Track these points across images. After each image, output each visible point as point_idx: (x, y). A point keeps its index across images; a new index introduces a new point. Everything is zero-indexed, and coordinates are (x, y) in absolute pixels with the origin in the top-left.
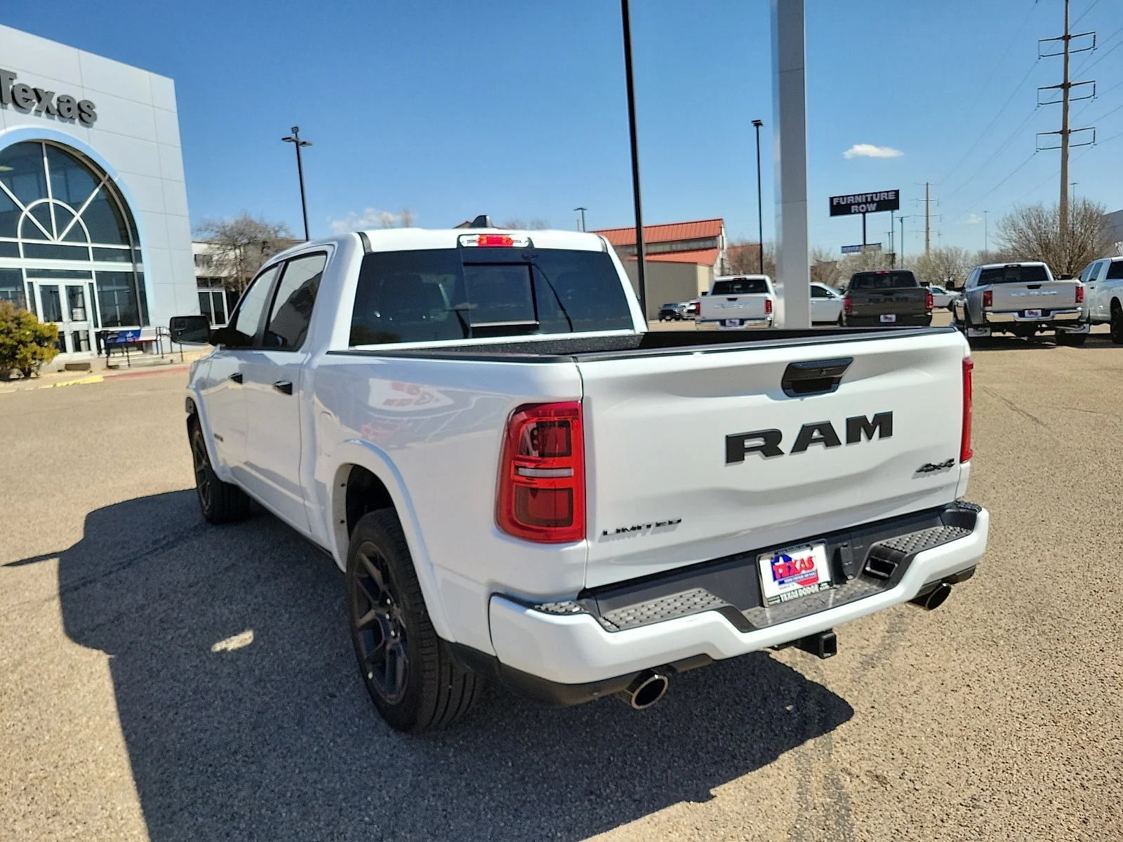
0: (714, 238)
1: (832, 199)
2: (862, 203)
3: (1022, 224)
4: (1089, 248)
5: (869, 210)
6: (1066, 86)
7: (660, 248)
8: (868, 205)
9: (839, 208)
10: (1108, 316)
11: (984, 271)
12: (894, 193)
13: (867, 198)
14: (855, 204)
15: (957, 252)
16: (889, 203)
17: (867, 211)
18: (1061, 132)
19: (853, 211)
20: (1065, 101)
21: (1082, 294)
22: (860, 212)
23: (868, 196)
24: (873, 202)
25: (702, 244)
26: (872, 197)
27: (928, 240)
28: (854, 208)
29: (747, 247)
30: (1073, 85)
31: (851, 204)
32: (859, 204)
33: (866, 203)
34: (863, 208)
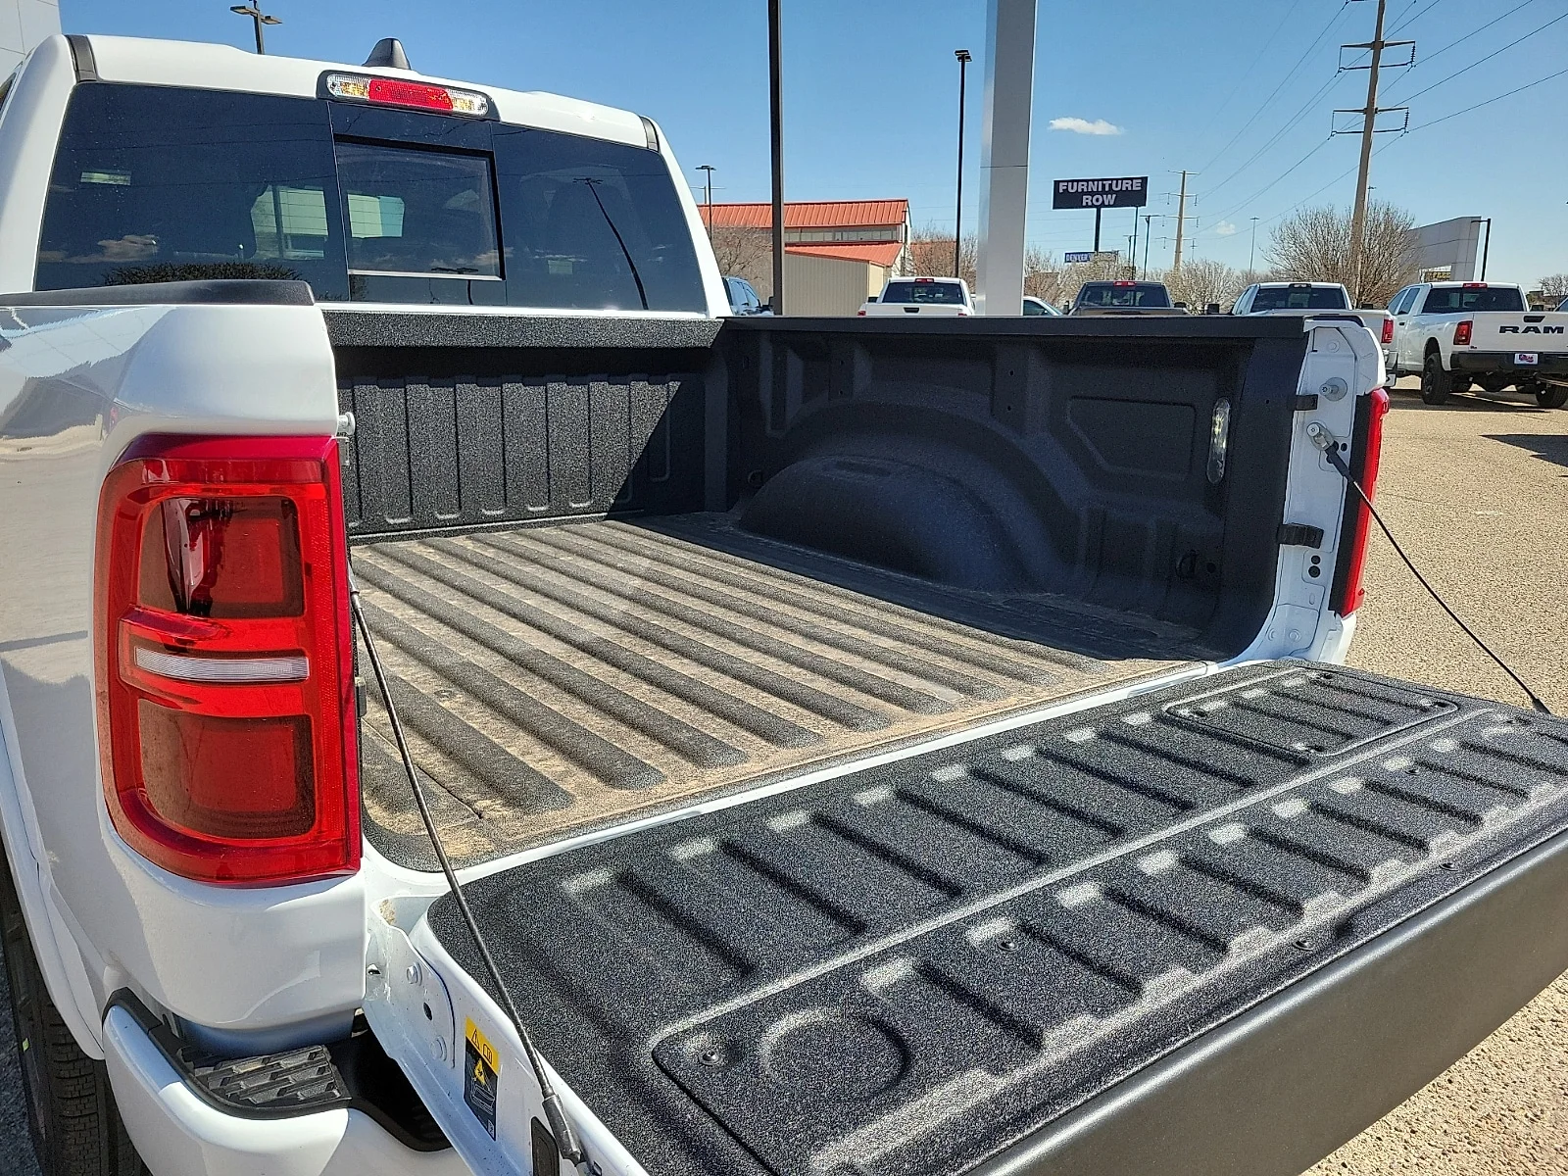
0: (895, 226)
1: (1057, 183)
2: (1098, 193)
3: (1304, 235)
4: (1385, 276)
5: (1106, 203)
6: (1377, 46)
7: (818, 237)
8: (1105, 196)
9: (1066, 197)
10: (1420, 364)
11: (1261, 290)
12: (1140, 181)
13: (1104, 185)
14: (1088, 193)
15: (1218, 268)
16: (1132, 195)
17: (1103, 205)
18: (1365, 111)
19: (1084, 204)
20: (1374, 67)
21: (1391, 331)
22: (1093, 206)
23: (1107, 183)
24: (1111, 191)
25: (876, 236)
26: (1111, 185)
27: (1178, 252)
28: (1086, 199)
29: (938, 244)
30: (1386, 45)
31: (1083, 193)
32: (1092, 194)
33: (1103, 192)
34: (1097, 200)
